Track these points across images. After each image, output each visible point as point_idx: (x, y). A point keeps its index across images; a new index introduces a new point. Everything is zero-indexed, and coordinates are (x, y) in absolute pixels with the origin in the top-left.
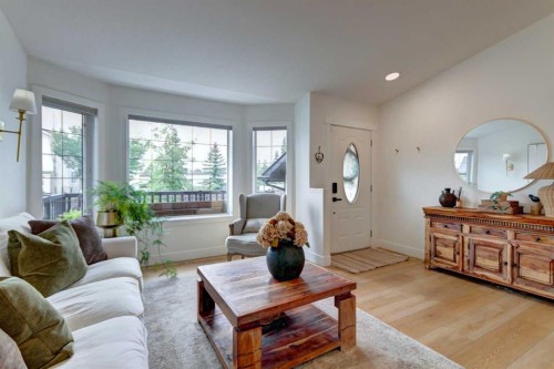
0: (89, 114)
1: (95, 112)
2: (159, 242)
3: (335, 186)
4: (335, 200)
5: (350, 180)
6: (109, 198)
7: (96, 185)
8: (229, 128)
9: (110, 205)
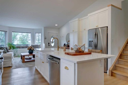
0: (6, 32)
1: (7, 31)
2: (17, 52)
3: (49, 43)
4: (49, 46)
5: (53, 42)
6: (9, 45)
7: (7, 43)
8: (31, 33)
9: (9, 46)
